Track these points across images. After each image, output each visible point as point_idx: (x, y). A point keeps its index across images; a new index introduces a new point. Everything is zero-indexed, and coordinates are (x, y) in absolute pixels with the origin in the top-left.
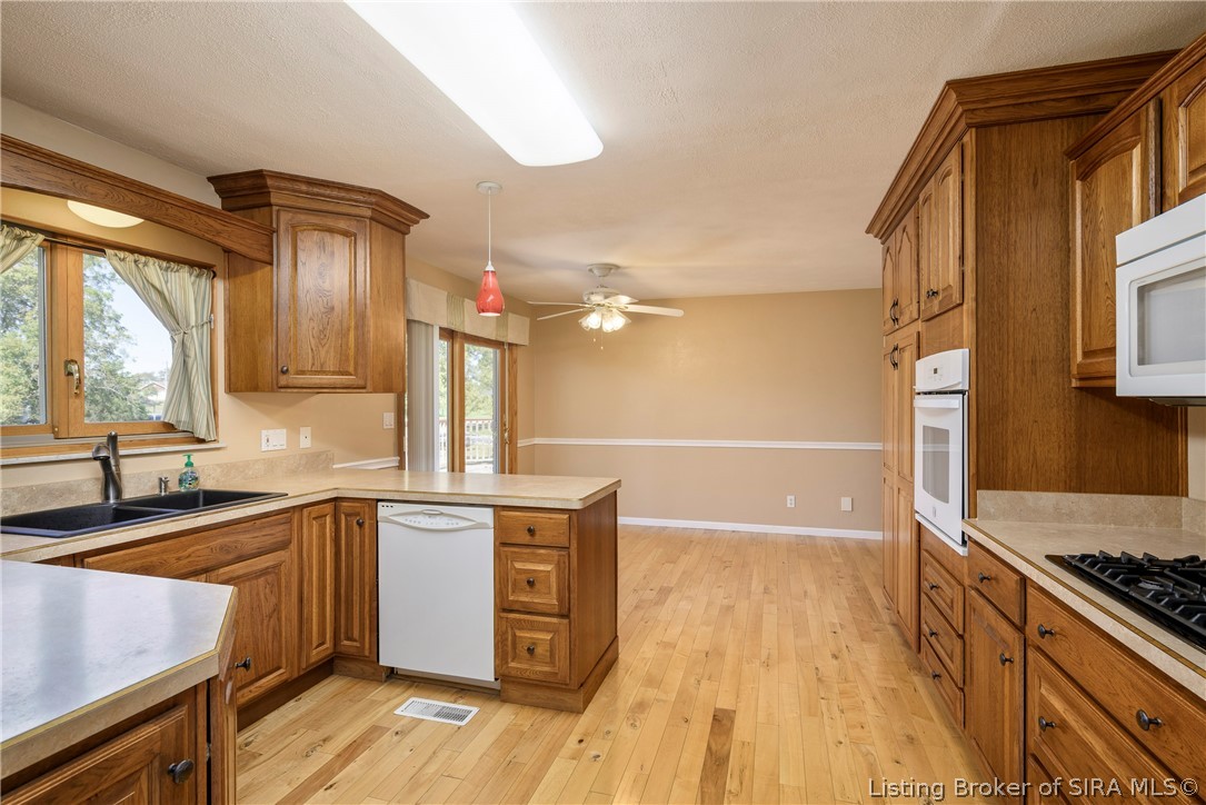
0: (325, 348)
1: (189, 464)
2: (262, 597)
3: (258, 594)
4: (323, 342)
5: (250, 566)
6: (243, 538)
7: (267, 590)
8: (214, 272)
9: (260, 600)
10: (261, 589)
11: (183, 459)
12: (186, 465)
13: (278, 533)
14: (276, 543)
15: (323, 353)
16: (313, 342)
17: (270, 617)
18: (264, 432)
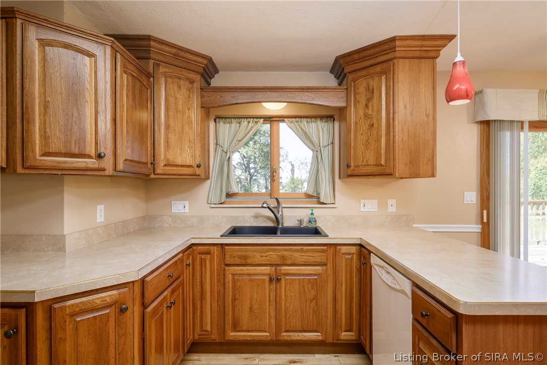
0: (369, 151)
1: (312, 214)
2: (306, 289)
3: (303, 286)
4: (368, 147)
5: (299, 270)
6: (296, 255)
7: (310, 286)
8: (334, 118)
9: (305, 289)
10: (305, 284)
11: (309, 211)
12: (311, 214)
13: (319, 257)
14: (315, 262)
15: (368, 154)
16: (363, 148)
17: (311, 302)
18: (362, 201)
